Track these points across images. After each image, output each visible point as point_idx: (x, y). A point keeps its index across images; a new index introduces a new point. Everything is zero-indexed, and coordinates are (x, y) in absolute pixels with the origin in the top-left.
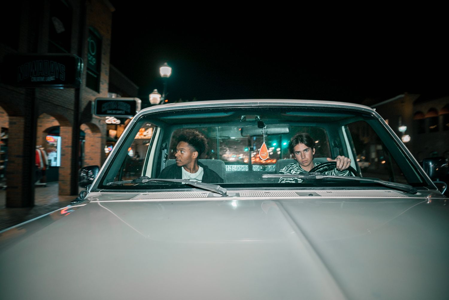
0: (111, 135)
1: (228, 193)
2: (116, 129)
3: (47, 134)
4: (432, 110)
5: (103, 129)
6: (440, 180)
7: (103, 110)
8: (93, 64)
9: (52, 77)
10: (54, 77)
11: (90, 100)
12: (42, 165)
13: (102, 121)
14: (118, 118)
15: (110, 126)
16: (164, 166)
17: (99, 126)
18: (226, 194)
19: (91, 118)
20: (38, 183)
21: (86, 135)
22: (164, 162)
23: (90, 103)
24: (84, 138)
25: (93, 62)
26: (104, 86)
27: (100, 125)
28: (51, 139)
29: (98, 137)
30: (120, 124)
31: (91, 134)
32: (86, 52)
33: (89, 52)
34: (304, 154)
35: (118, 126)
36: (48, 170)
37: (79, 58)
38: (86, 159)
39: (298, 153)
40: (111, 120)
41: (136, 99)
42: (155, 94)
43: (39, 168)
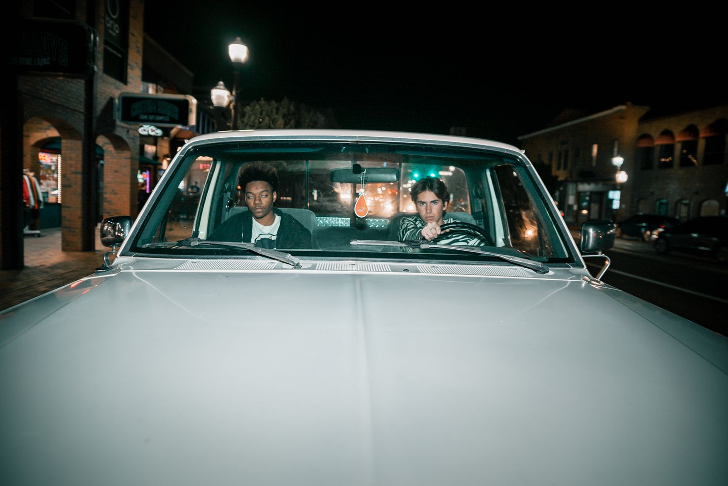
0: (147, 153)
1: (301, 263)
2: (155, 144)
3: (39, 150)
4: (667, 133)
5: (134, 145)
6: (601, 254)
7: (133, 114)
8: (114, 34)
9: (45, 59)
10: (49, 59)
11: (112, 95)
12: (32, 202)
13: (131, 132)
14: (158, 128)
15: (145, 139)
17: (127, 140)
18: (298, 264)
19: (113, 125)
20: (27, 231)
21: (105, 154)
22: (227, 211)
23: (112, 100)
24: (102, 158)
25: (114, 32)
26: (135, 73)
27: (129, 138)
28: (46, 158)
29: (126, 158)
30: (162, 137)
31: (114, 152)
32: (103, 14)
33: (107, 12)
34: (430, 206)
35: (159, 139)
36: (42, 209)
37: (91, 28)
38: (106, 193)
39: (422, 204)
40: (147, 130)
41: (189, 98)
42: (220, 89)
43: (28, 206)
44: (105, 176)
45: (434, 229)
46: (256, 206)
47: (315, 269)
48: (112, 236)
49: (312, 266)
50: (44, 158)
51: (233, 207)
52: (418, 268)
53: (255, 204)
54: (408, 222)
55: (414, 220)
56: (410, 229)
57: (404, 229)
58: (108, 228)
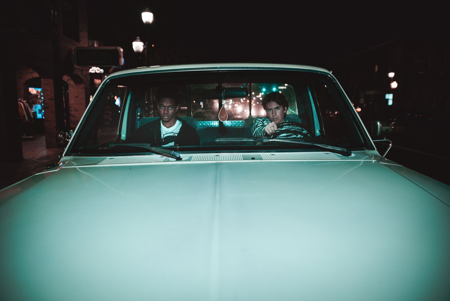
0: (96, 84)
1: (182, 156)
2: (100, 78)
3: (29, 86)
5: (87, 80)
6: (386, 139)
11: (69, 49)
12: (27, 118)
13: (84, 72)
14: (101, 68)
15: (94, 76)
16: (138, 124)
18: (179, 158)
19: (72, 68)
20: (24, 137)
21: (69, 86)
22: (138, 120)
23: (70, 52)
24: (67, 88)
26: (84, 34)
27: (83, 76)
29: (82, 88)
30: (104, 73)
31: (74, 85)
34: (275, 111)
35: (103, 75)
38: (71, 111)
39: (269, 111)
40: (94, 70)
41: (118, 48)
42: (138, 41)
43: (24, 121)
44: (70, 100)
45: (273, 127)
46: (165, 115)
47: (190, 160)
48: (63, 141)
49: (189, 158)
50: (32, 91)
51: (142, 117)
52: (262, 156)
53: (164, 113)
54: (258, 122)
55: (262, 120)
56: (259, 126)
57: (255, 127)
58: (61, 136)
